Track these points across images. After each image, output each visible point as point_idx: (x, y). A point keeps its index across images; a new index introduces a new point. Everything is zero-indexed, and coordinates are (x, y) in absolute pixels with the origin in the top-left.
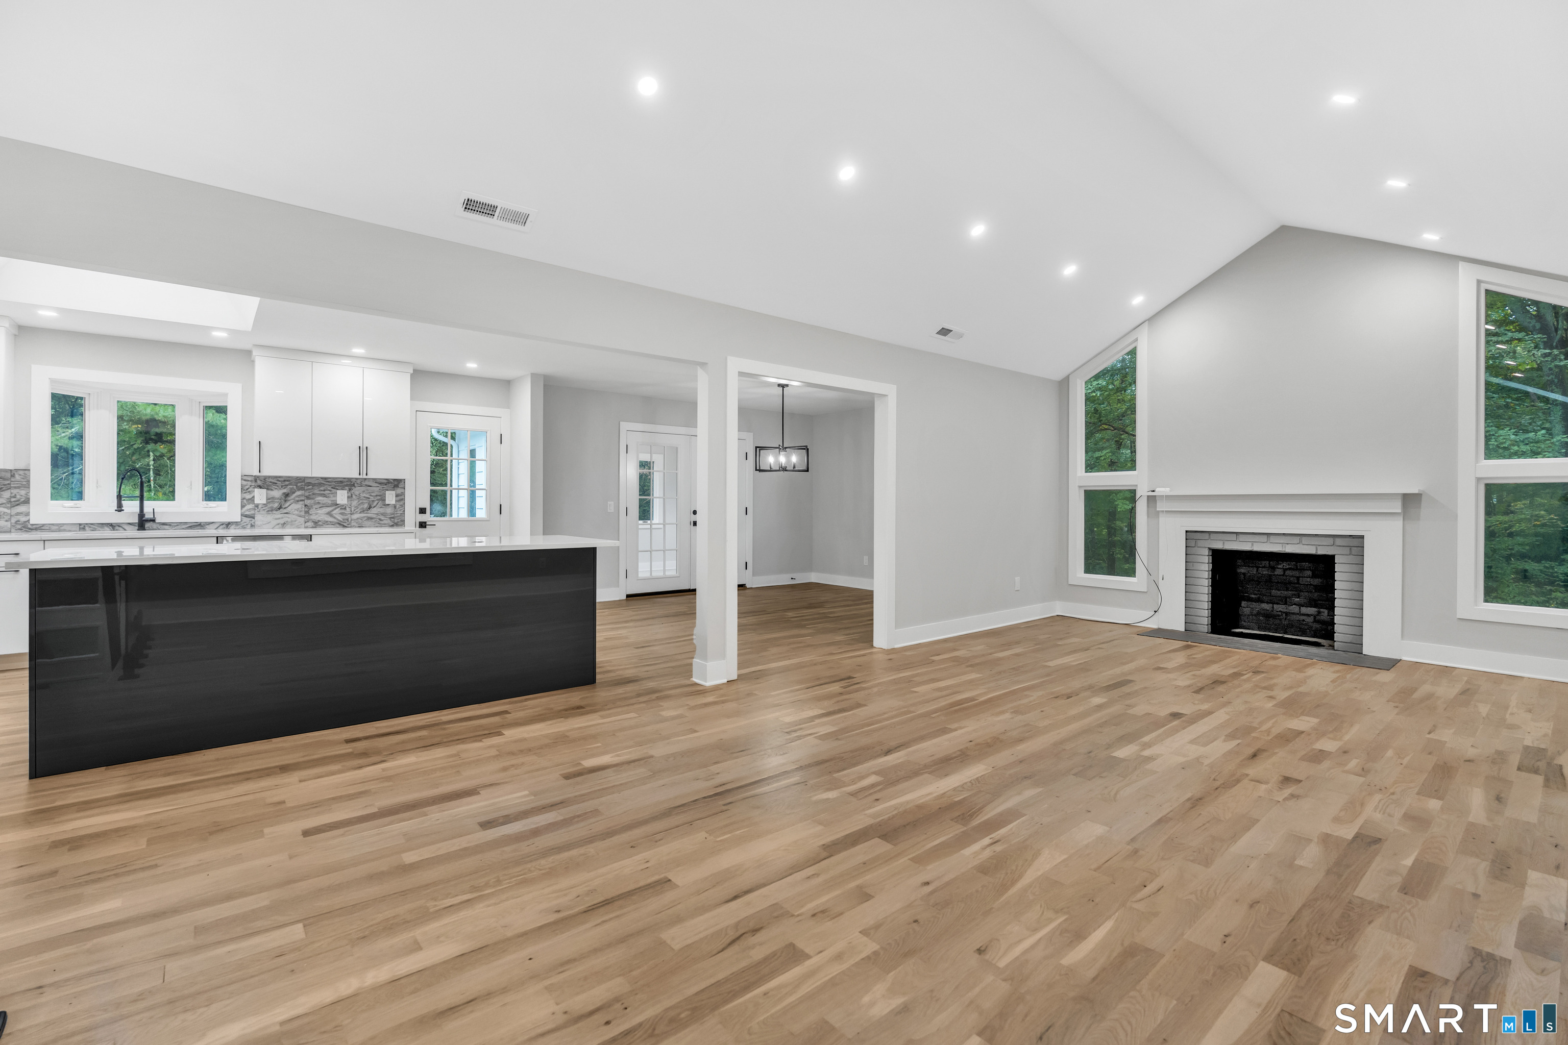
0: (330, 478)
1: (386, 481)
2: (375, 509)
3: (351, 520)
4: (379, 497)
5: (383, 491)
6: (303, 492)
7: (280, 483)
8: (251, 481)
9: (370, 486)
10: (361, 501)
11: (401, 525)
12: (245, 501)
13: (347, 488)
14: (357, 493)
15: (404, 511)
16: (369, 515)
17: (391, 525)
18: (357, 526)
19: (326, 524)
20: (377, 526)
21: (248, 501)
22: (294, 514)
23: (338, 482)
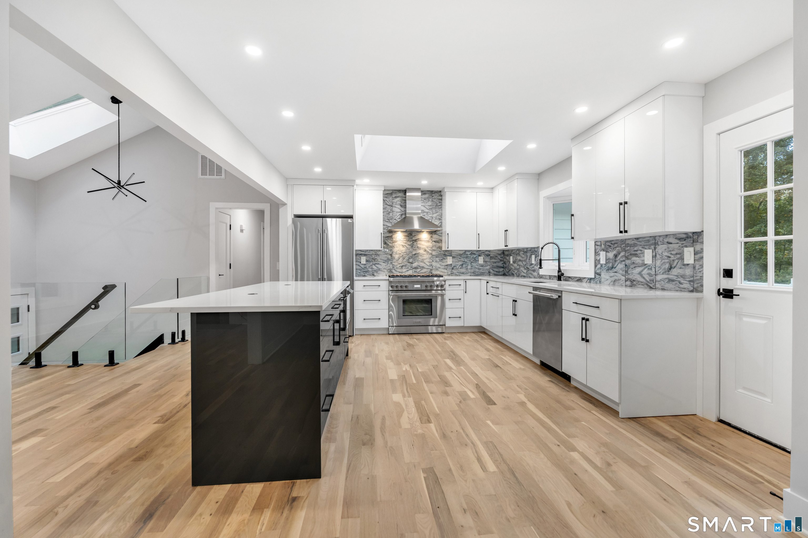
0: (641, 238)
1: (684, 236)
2: (676, 269)
3: (656, 282)
4: (678, 256)
5: (682, 249)
6: (624, 253)
7: (612, 245)
8: (599, 245)
9: (671, 243)
10: (663, 261)
13: (652, 247)
14: (660, 252)
15: (703, 273)
16: (670, 277)
17: (690, 290)
18: (661, 288)
19: (638, 284)
20: (677, 291)
21: (597, 262)
22: (619, 273)
23: (647, 241)
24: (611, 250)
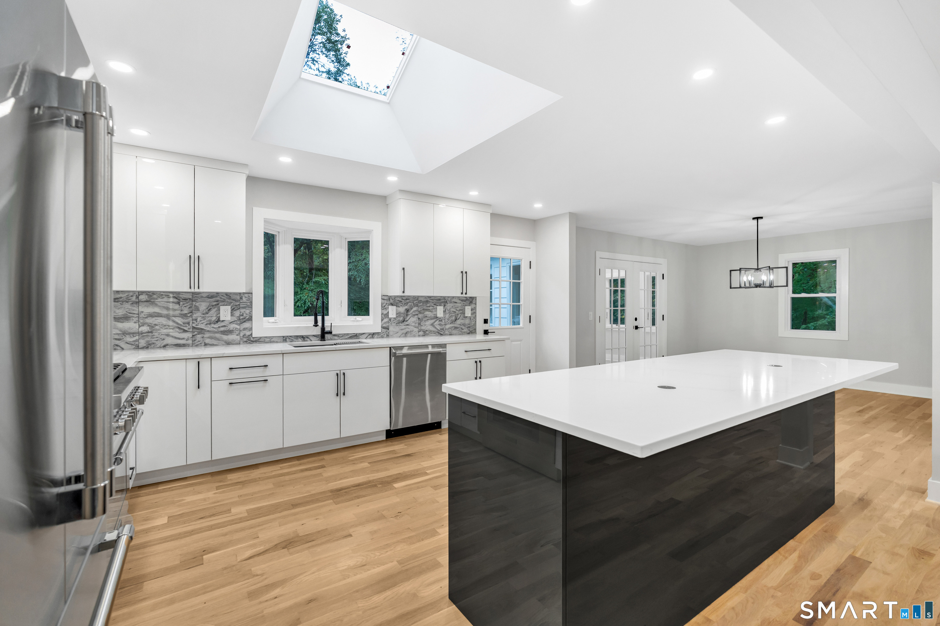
0: (433, 297)
1: (465, 299)
2: (459, 320)
3: (445, 330)
4: (461, 311)
5: (464, 307)
6: (417, 308)
7: (404, 301)
8: (387, 300)
9: (456, 303)
10: (451, 315)
11: (474, 333)
12: (383, 315)
13: (443, 304)
14: (448, 308)
15: (476, 322)
16: (455, 325)
17: (468, 332)
18: (449, 334)
19: (431, 333)
20: (460, 334)
21: (385, 316)
22: (412, 326)
23: (438, 300)
24: (402, 305)
